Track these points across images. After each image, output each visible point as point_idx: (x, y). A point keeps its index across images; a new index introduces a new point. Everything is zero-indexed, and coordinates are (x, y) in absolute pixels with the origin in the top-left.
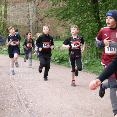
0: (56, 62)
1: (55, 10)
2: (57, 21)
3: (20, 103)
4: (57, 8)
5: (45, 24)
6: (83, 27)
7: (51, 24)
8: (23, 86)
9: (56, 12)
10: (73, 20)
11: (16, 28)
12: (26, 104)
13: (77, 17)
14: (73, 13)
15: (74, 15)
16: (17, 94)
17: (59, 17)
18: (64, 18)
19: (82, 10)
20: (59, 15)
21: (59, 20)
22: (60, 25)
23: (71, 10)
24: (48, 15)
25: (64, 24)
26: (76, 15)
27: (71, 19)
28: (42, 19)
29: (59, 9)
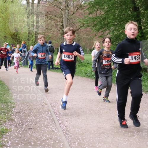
0: (93, 77)
1: (91, 19)
2: (93, 31)
3: (53, 123)
4: (94, 18)
5: (81, 35)
6: (123, 37)
7: (87, 35)
8: (57, 103)
9: (93, 21)
10: (112, 30)
11: (49, 39)
12: (60, 124)
13: (117, 27)
14: (112, 22)
15: (113, 24)
16: (51, 112)
17: (96, 27)
18: (102, 28)
19: (121, 19)
20: (96, 25)
21: (96, 31)
22: (97, 36)
23: (109, 20)
24: (84, 25)
25: (102, 35)
26: (115, 25)
27: (110, 29)
28: (78, 30)
29: (96, 19)
